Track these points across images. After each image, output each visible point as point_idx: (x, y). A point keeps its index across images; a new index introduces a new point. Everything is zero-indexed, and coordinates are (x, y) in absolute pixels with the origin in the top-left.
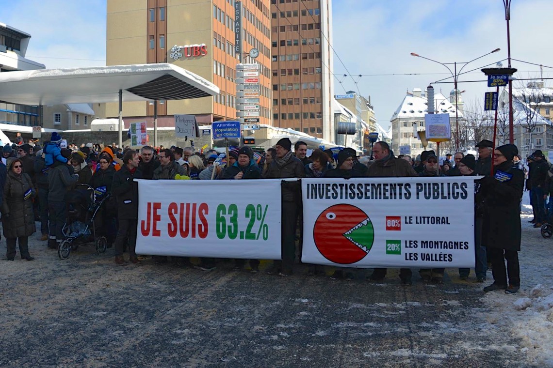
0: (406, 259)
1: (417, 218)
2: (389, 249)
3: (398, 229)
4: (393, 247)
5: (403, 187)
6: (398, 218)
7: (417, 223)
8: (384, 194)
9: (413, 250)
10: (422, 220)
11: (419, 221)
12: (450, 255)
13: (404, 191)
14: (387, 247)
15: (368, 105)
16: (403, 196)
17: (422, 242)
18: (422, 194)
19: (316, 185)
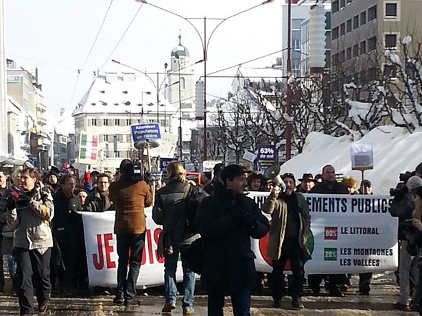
0: (341, 265)
1: (351, 228)
2: (326, 256)
3: (336, 238)
4: (330, 254)
5: (340, 202)
6: (336, 228)
7: (351, 233)
8: (324, 207)
9: (347, 257)
10: (355, 230)
11: (353, 232)
12: (378, 261)
13: (341, 205)
14: (325, 254)
15: (34, 84)
16: (340, 209)
17: (355, 250)
18: (356, 208)
19: (262, 197)
